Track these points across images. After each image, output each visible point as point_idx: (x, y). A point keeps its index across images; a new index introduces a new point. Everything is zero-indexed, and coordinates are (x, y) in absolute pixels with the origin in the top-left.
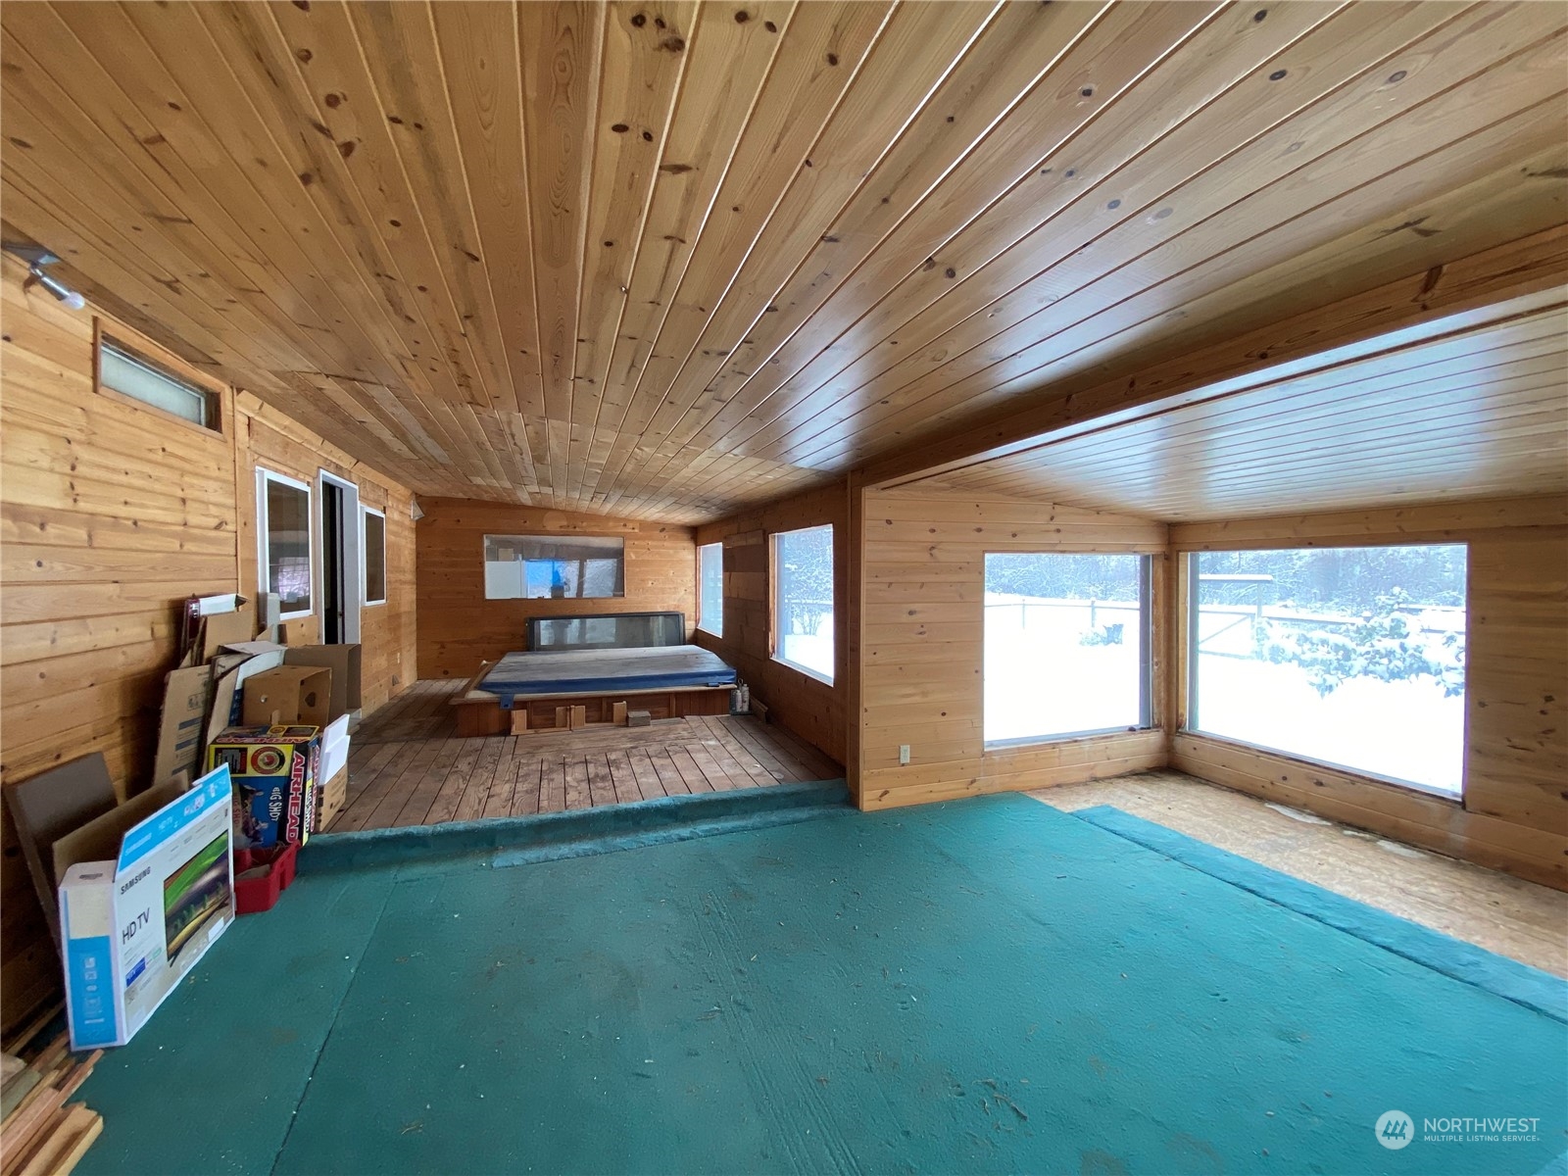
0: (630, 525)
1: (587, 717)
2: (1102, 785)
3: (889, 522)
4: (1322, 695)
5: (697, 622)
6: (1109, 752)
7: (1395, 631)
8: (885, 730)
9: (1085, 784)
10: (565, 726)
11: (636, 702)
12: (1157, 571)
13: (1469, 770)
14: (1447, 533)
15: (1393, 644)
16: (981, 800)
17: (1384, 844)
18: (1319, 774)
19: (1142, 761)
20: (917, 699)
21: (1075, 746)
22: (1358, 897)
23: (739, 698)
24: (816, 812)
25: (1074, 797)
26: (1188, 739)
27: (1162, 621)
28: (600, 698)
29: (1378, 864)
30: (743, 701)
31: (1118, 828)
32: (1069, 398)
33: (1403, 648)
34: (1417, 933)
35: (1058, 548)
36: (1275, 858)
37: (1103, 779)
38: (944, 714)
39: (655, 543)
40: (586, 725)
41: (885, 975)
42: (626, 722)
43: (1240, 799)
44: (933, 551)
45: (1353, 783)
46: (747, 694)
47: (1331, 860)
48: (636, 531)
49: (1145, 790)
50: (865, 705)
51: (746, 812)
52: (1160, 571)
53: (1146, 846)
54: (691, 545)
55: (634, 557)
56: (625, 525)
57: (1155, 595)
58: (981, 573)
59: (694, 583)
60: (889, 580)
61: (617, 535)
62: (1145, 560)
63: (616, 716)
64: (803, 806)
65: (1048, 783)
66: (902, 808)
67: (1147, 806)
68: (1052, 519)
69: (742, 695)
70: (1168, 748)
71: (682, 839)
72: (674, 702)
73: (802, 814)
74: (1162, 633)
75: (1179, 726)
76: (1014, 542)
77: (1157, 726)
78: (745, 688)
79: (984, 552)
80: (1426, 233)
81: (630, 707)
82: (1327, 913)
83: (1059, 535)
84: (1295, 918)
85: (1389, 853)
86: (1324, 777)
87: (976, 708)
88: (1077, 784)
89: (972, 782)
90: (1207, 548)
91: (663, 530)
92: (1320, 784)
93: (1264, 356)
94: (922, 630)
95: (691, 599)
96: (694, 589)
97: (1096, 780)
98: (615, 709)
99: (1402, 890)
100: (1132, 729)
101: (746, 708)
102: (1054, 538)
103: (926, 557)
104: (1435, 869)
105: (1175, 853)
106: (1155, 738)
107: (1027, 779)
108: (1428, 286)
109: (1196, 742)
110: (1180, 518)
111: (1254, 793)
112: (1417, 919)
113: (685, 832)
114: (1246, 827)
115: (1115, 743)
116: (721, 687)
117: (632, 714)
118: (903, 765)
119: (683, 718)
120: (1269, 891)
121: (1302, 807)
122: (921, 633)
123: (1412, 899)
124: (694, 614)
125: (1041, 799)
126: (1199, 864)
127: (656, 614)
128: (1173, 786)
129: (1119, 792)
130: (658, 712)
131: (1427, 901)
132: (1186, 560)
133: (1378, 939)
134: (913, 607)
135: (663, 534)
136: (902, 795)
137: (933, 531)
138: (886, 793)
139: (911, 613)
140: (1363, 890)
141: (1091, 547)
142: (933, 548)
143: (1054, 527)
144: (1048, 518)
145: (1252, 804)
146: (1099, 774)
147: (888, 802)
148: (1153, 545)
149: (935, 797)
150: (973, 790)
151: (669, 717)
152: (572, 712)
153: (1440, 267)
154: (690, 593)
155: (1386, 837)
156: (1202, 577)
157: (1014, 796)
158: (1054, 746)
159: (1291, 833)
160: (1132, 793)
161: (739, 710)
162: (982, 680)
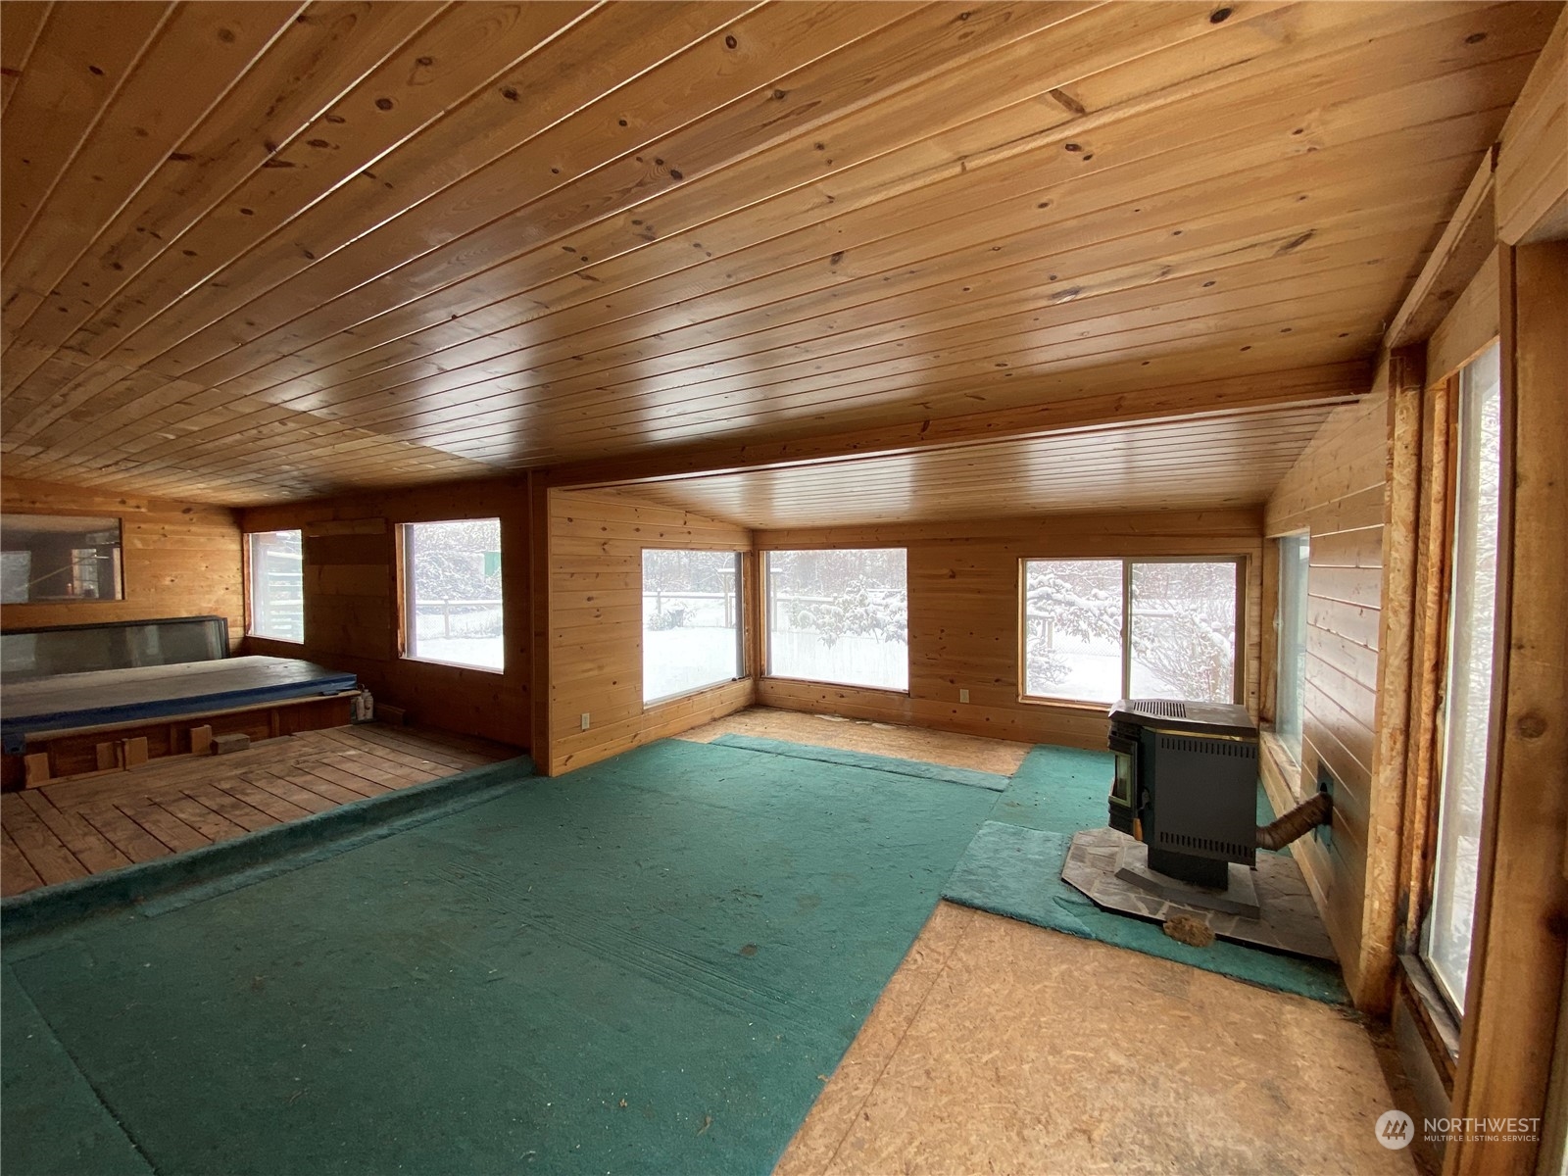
0: (132, 502)
1: (150, 750)
2: (720, 723)
3: (570, 520)
4: (830, 647)
5: (246, 628)
6: (722, 698)
7: (862, 603)
8: (570, 703)
9: (709, 724)
10: (116, 766)
11: (222, 724)
12: (746, 564)
13: (912, 675)
14: (899, 541)
15: (860, 610)
16: (643, 749)
17: (875, 725)
18: (841, 690)
19: (740, 702)
20: (595, 673)
21: (701, 697)
22: (872, 752)
23: (362, 705)
24: (510, 787)
25: (705, 734)
26: (768, 682)
27: (750, 599)
28: (167, 726)
29: (876, 735)
30: (366, 708)
31: (742, 745)
32: (743, 449)
33: (866, 611)
34: (902, 763)
35: (690, 546)
36: (829, 742)
37: (719, 719)
38: (614, 683)
39: (172, 528)
40: (148, 761)
41: (639, 865)
42: (214, 749)
43: (800, 715)
44: (606, 547)
45: (858, 692)
46: (371, 700)
47: (855, 737)
48: (143, 510)
49: (747, 720)
50: (554, 683)
51: (439, 802)
52: (748, 565)
53: (762, 751)
54: (232, 532)
55: (139, 545)
56: (123, 502)
57: (745, 581)
58: (640, 565)
59: (240, 580)
60: (572, 570)
61: (110, 514)
62: (739, 555)
63: (196, 745)
64: (494, 785)
65: (686, 728)
66: (585, 767)
67: (752, 730)
68: (685, 523)
69: (365, 702)
70: (756, 690)
71: (384, 837)
72: (276, 718)
73: (499, 791)
74: (750, 608)
75: (762, 673)
76: (662, 542)
77: (748, 676)
78: (367, 693)
79: (642, 548)
80: (927, 408)
81: (215, 732)
82: (862, 762)
83: (690, 536)
84: (848, 769)
85: (878, 729)
86: (843, 692)
87: (637, 677)
88: (705, 725)
89: (635, 736)
90: (777, 549)
91: (187, 511)
92: (842, 696)
93: (855, 447)
94: (598, 613)
95: (237, 600)
96: (240, 587)
97: (715, 720)
98: (193, 735)
99: (889, 745)
100: (734, 680)
101: (370, 715)
102: (686, 538)
103: (600, 552)
104: (900, 733)
105: (779, 751)
106: (748, 683)
107: (673, 727)
108: (924, 430)
109: (773, 682)
110: (762, 527)
111: (808, 710)
112: (899, 757)
113: (383, 830)
114: (809, 730)
115: (726, 689)
116: (341, 694)
117: (220, 739)
118: (584, 731)
119: (291, 735)
120: (833, 759)
121: (833, 713)
122: (597, 617)
123: (895, 748)
124: (240, 619)
125: (684, 739)
126: (794, 754)
127: (142, 624)
128: (762, 715)
129: (733, 725)
130: (255, 733)
131: (901, 748)
132: (764, 555)
133: (886, 769)
134: (593, 594)
135: (187, 517)
136: (584, 757)
137: (604, 529)
138: (570, 757)
139: (589, 599)
140: (873, 749)
141: (710, 546)
142: (605, 544)
143: (686, 530)
144: (683, 523)
145: (808, 716)
146: (716, 716)
147: (572, 765)
148: (743, 546)
149: (608, 754)
150: (636, 743)
151: (270, 737)
152: (127, 747)
153: (929, 421)
154: (234, 592)
155: (875, 722)
156: (772, 570)
157: (666, 741)
158: (689, 698)
159: (832, 728)
160: (740, 724)
161: (361, 718)
162: (642, 652)
